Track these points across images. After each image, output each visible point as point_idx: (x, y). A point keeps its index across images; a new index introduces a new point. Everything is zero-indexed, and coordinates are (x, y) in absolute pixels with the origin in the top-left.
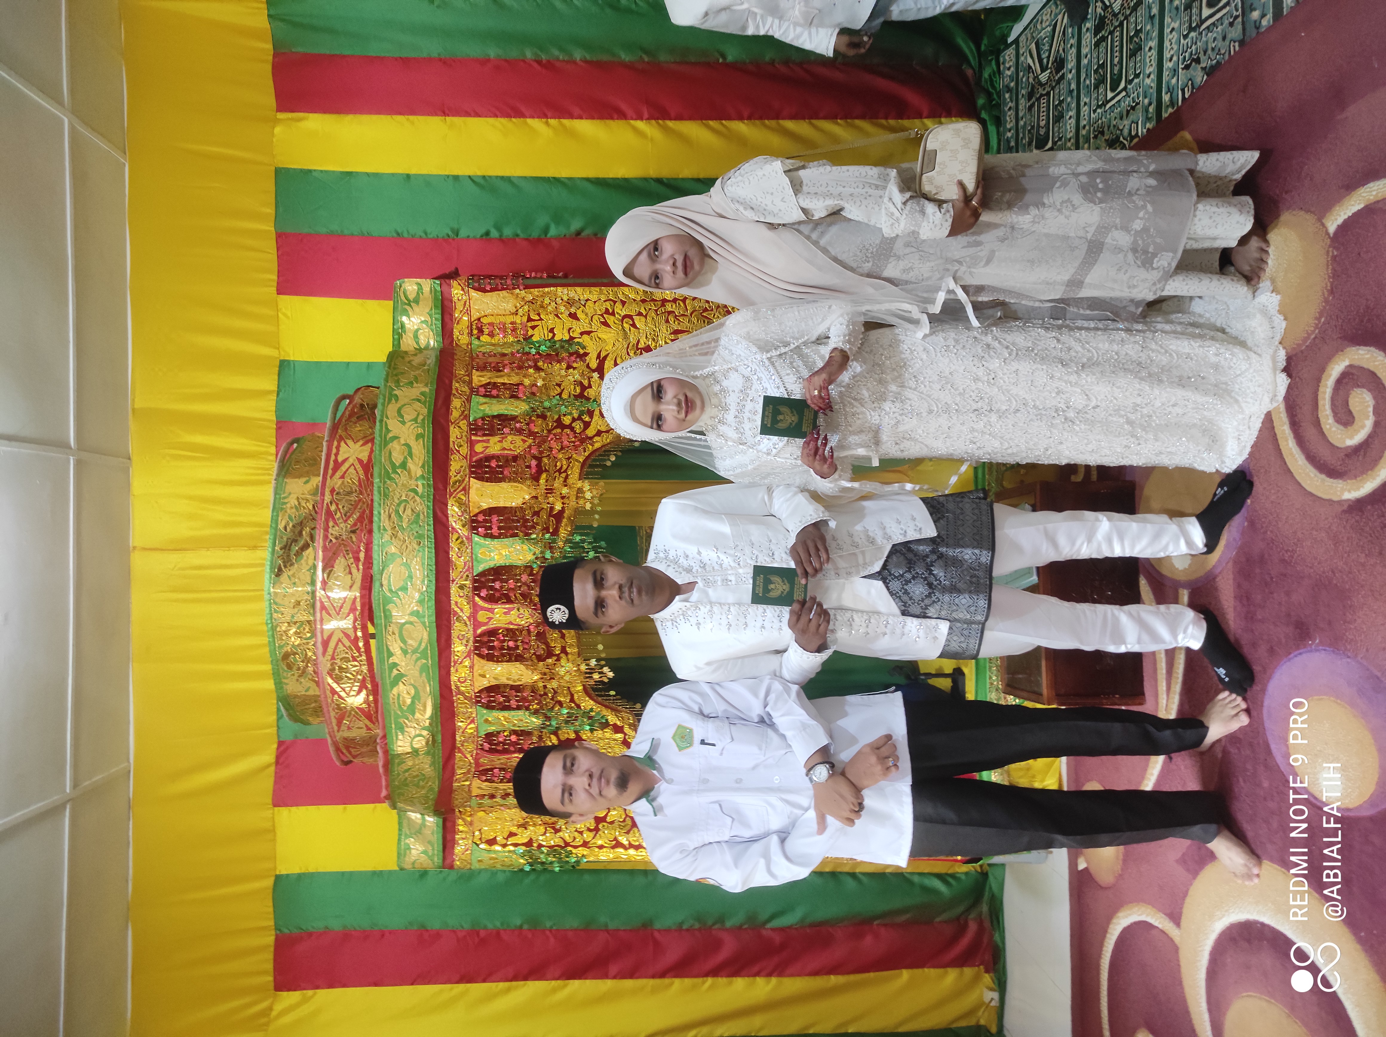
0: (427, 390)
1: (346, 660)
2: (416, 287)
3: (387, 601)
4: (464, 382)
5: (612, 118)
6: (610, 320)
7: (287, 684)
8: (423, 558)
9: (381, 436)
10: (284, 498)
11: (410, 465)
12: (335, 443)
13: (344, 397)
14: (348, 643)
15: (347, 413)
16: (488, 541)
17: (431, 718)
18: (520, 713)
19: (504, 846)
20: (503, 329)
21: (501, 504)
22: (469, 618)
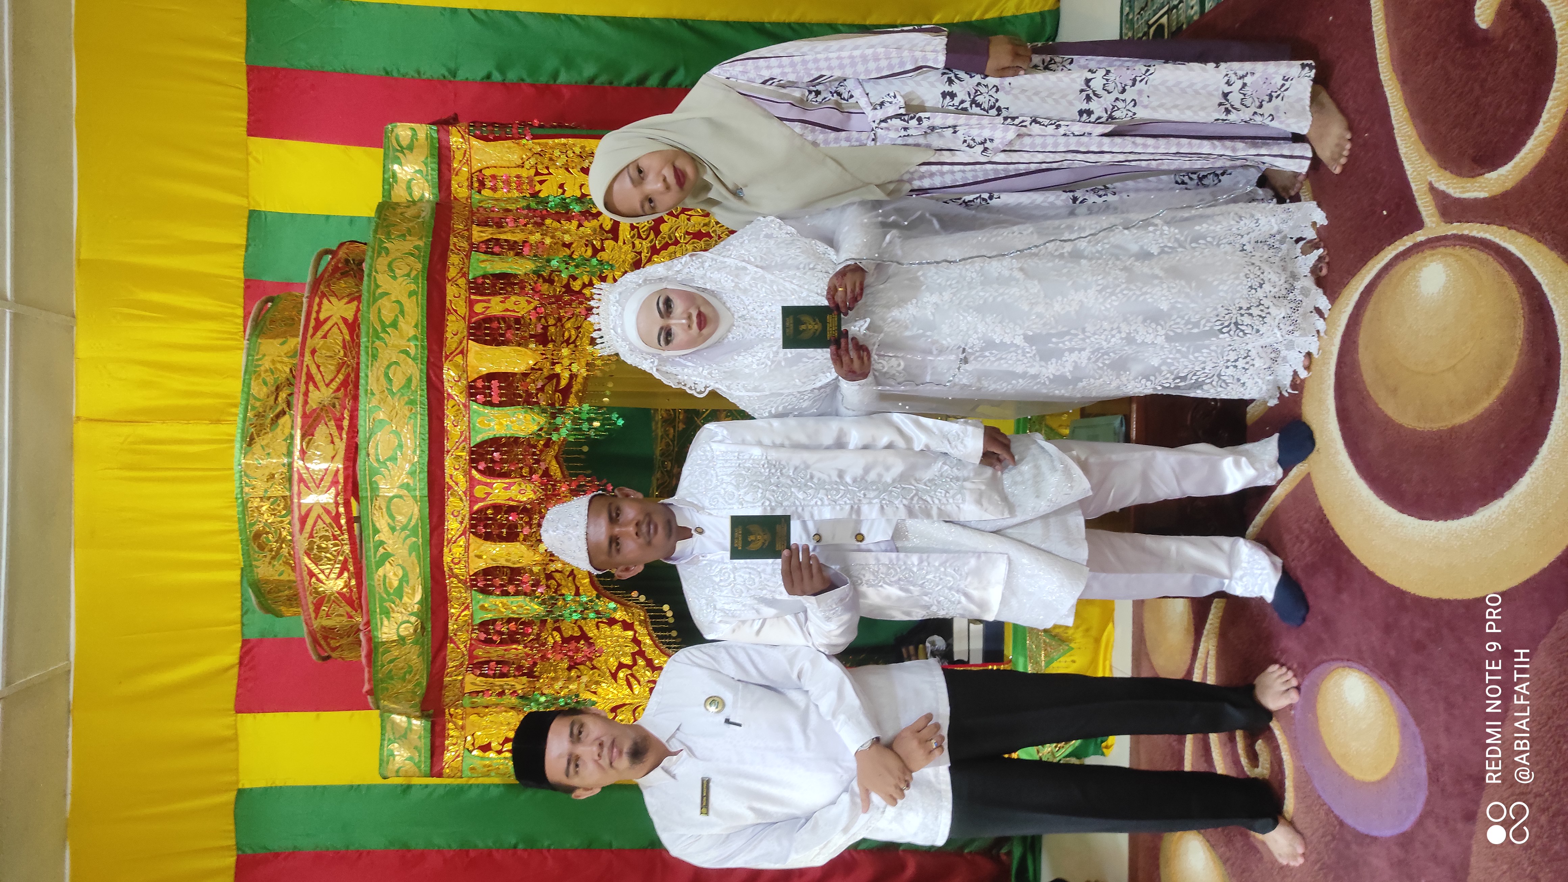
0: (421, 243)
1: (326, 538)
2: (409, 133)
3: (373, 472)
4: (463, 236)
7: (257, 567)
8: (415, 426)
9: (369, 292)
10: (257, 360)
11: (402, 323)
12: (317, 300)
13: (327, 252)
14: (328, 520)
15: (330, 269)
16: (487, 410)
17: (421, 602)
18: (520, 598)
19: (499, 752)
20: (507, 182)
21: (503, 369)
22: (465, 493)
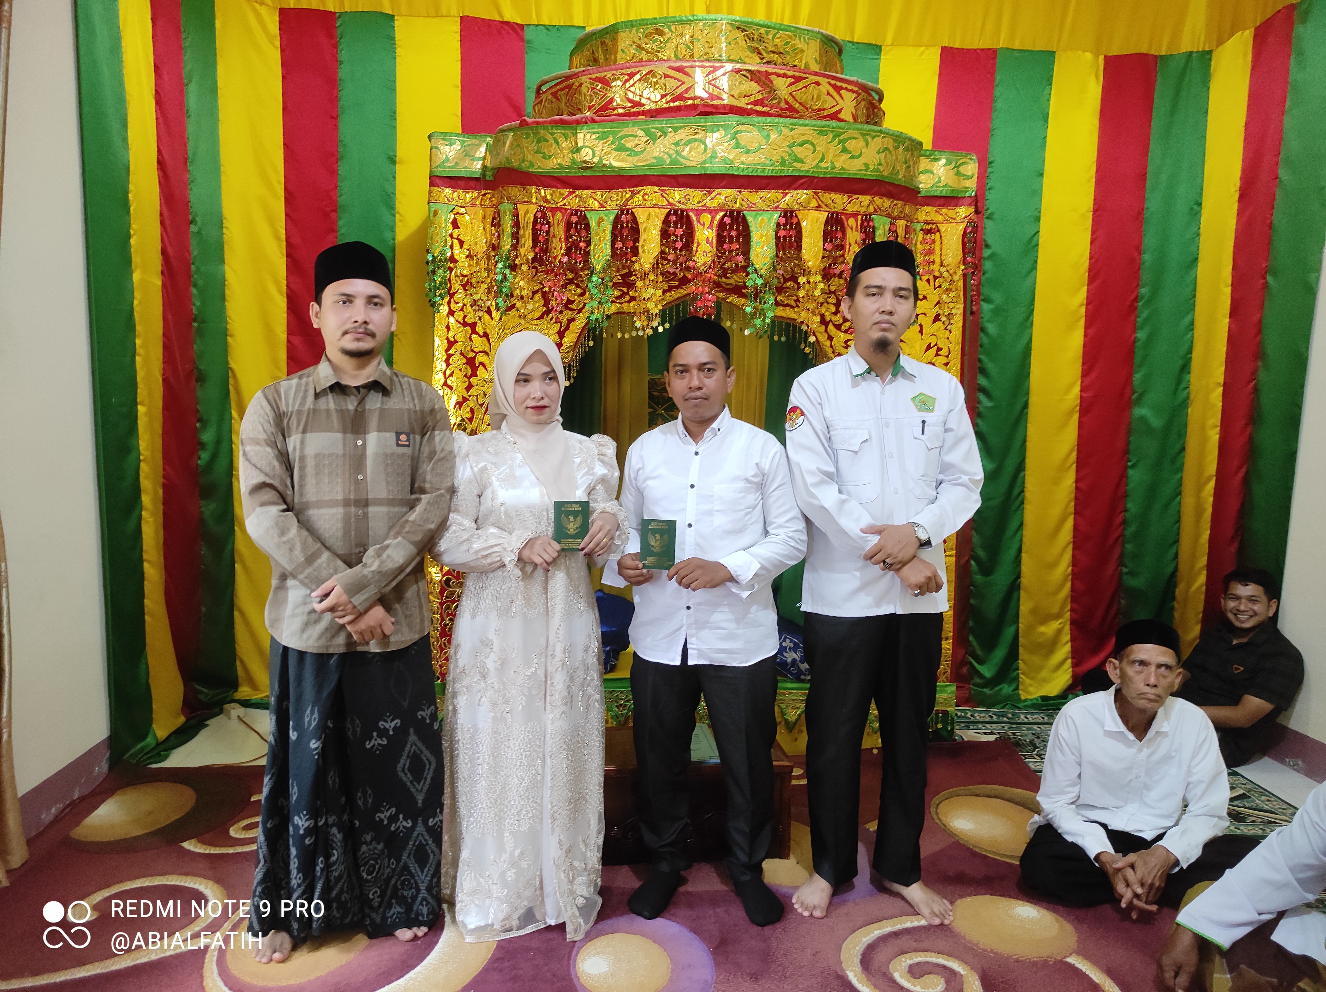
0: (900, 177)
1: (663, 89)
2: (970, 173)
3: (725, 128)
4: (901, 212)
5: (1083, 364)
6: (933, 351)
7: (630, 32)
8: (764, 164)
9: (869, 130)
10: (804, 38)
11: (845, 156)
12: (855, 89)
14: (679, 91)
15: (872, 100)
16: (773, 226)
17: (611, 166)
18: (609, 251)
19: (451, 235)
20: (930, 252)
21: (805, 240)
22: (704, 206)
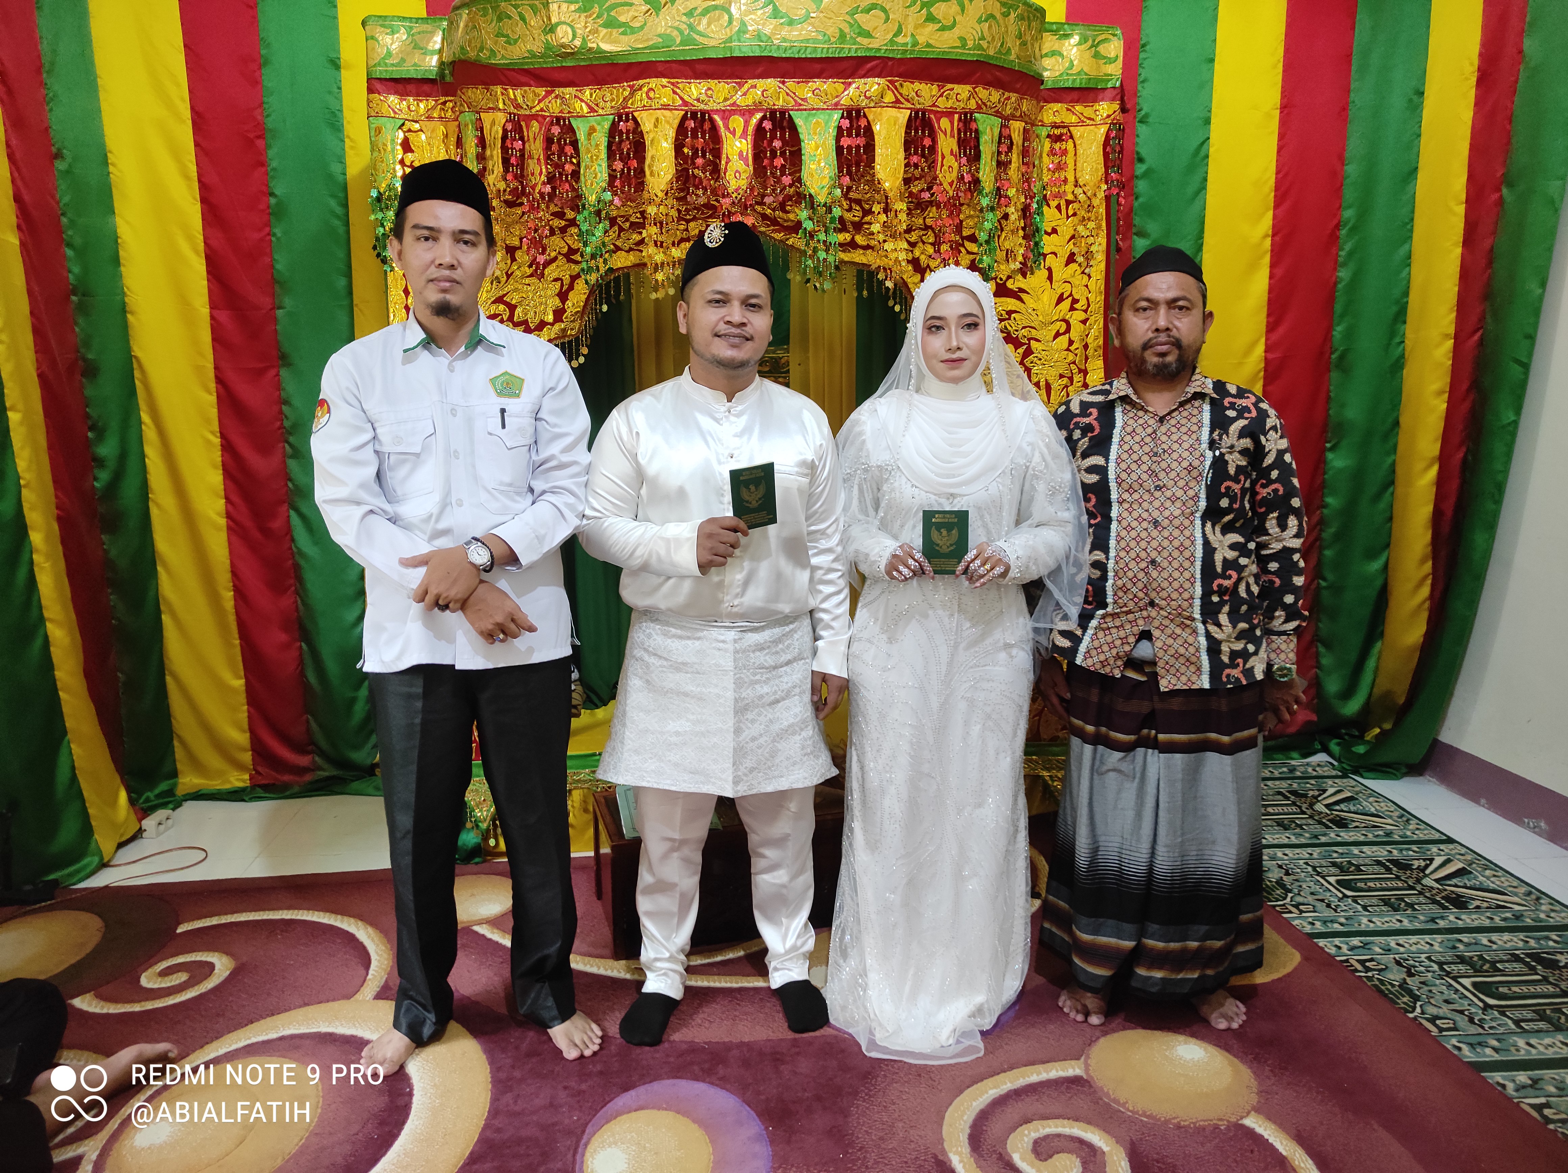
0: (1012, 57)
2: (1113, 55)
4: (1015, 109)
6: (1066, 304)
8: (816, 41)
11: (931, 27)
16: (832, 132)
17: (600, 51)
18: (605, 175)
19: (402, 162)
20: (1060, 167)
21: (878, 151)
22: (734, 104)
